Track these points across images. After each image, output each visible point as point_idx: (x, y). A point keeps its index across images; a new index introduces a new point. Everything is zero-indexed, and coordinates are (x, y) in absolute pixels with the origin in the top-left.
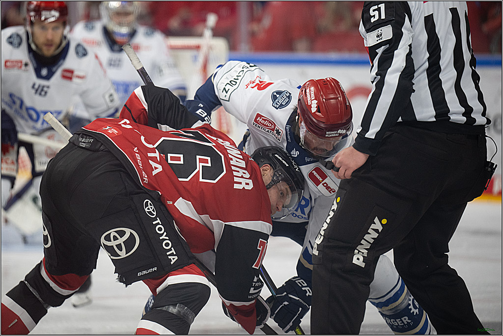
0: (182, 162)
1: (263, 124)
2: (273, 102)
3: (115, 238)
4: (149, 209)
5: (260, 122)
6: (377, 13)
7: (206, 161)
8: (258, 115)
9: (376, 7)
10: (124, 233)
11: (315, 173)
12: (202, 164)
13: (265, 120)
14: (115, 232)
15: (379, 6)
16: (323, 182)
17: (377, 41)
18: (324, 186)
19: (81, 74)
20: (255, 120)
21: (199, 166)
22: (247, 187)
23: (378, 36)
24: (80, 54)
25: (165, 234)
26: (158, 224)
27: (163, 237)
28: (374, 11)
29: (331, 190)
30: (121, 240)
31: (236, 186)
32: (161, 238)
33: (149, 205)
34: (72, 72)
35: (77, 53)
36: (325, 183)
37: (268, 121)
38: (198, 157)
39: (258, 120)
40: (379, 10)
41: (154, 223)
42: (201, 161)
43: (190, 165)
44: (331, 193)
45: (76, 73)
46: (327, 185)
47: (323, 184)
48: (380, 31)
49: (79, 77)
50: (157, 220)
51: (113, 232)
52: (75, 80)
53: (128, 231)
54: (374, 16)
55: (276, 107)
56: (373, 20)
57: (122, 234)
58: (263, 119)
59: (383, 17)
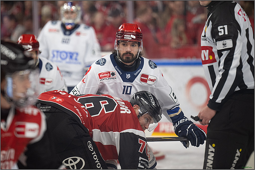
0: (93, 106)
1: (104, 77)
2: (100, 65)
3: (71, 162)
4: (90, 146)
5: (103, 77)
6: (222, 30)
7: (106, 102)
8: (99, 74)
9: (222, 27)
10: (77, 159)
11: (142, 78)
12: (103, 105)
13: (104, 74)
14: (71, 159)
15: (224, 26)
16: (148, 79)
17: (223, 47)
18: (150, 81)
19: (49, 80)
20: (100, 78)
21: (103, 106)
22: (128, 112)
23: (224, 45)
24: (49, 69)
25: (98, 159)
26: (94, 154)
27: (97, 162)
28: (221, 28)
29: (154, 80)
30: (74, 163)
31: (122, 112)
32: (96, 162)
33: (90, 144)
34: (44, 79)
35: (47, 68)
36: (149, 79)
37: (105, 73)
38: (100, 102)
39: (101, 77)
40: (224, 28)
41: (93, 154)
42: (103, 103)
43: (98, 107)
44: (154, 82)
45: (46, 80)
46: (151, 79)
47: (149, 80)
48: (225, 42)
49: (48, 82)
50: (94, 152)
51: (70, 159)
52: (46, 83)
53: (79, 159)
54: (221, 32)
55: (103, 65)
56: (220, 34)
57: (75, 160)
58: (103, 74)
59: (226, 33)
